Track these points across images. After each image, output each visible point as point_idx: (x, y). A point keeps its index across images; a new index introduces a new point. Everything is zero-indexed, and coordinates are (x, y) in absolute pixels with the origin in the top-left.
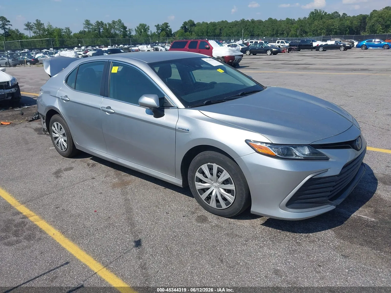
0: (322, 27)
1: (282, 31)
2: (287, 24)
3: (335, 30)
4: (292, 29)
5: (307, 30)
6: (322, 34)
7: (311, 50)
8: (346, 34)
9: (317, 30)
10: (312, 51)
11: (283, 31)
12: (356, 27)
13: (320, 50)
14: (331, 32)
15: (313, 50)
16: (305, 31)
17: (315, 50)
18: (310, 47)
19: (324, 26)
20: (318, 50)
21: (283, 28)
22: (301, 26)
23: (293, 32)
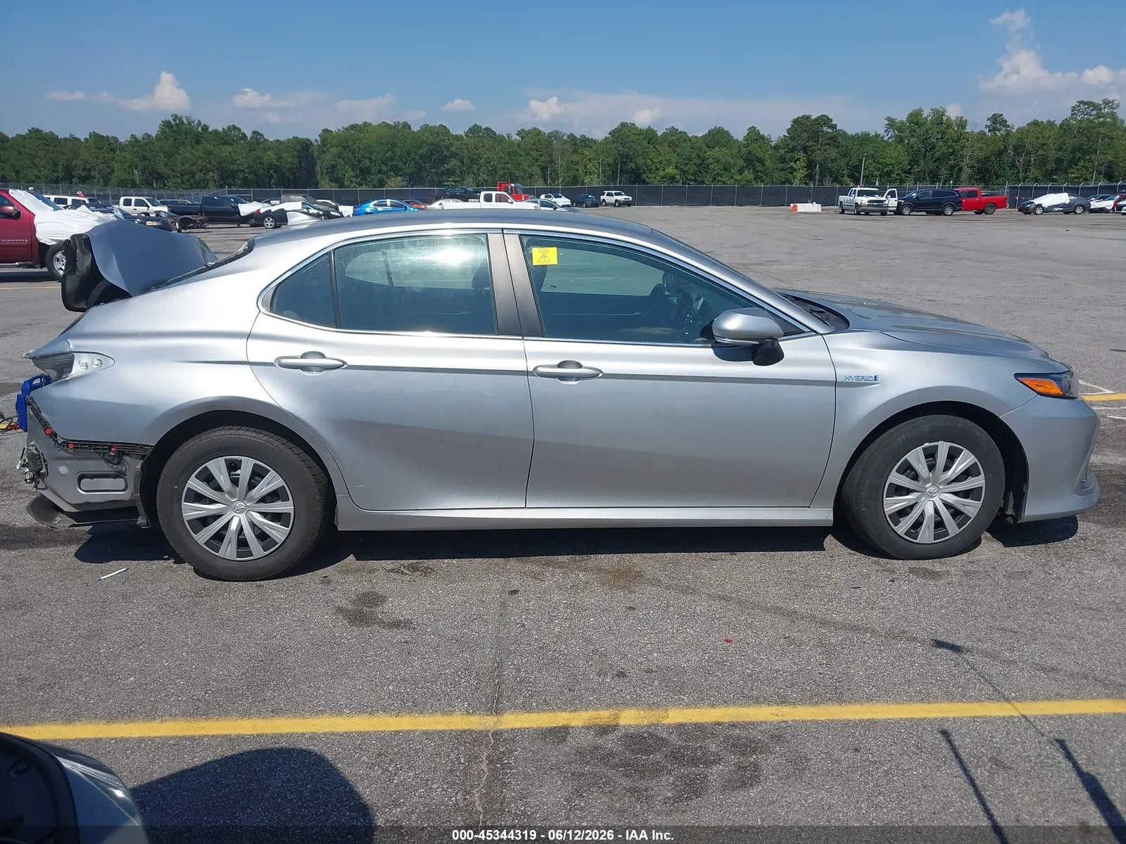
0: (204, 164)
1: (84, 170)
2: (98, 151)
3: (241, 175)
4: (116, 165)
5: (163, 169)
6: (210, 182)
7: (236, 226)
8: (270, 185)
9: (193, 174)
10: (239, 227)
11: (90, 170)
12: (290, 169)
13: (268, 225)
14: (234, 180)
15: (241, 225)
16: (157, 173)
17: (248, 225)
18: (233, 217)
19: (210, 162)
20: (263, 225)
21: (86, 162)
22: (145, 158)
23: (119, 174)
